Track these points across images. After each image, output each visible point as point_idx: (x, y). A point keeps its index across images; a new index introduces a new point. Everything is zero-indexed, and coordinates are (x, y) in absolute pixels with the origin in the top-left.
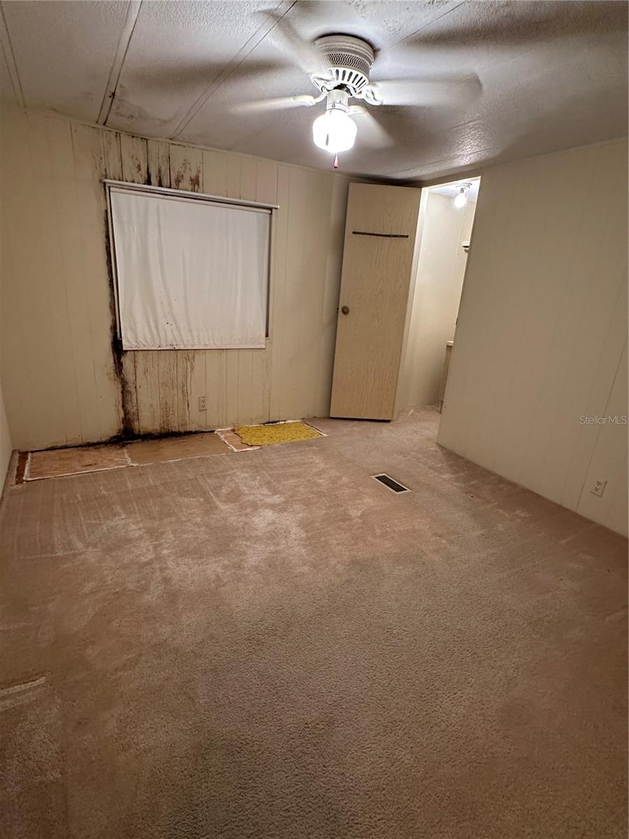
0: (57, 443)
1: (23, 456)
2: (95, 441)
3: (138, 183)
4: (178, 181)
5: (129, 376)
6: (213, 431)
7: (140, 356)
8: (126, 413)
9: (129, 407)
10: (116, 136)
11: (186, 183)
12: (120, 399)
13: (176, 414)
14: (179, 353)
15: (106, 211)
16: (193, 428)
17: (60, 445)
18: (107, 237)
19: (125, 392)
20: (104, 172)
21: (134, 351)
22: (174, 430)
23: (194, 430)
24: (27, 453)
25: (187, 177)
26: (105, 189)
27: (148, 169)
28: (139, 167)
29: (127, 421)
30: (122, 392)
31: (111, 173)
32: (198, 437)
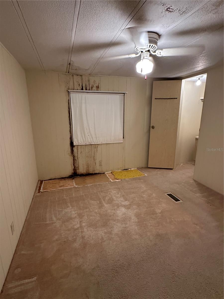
0: (52, 177)
1: (42, 182)
2: (64, 177)
3: (79, 90)
4: (92, 88)
5: (76, 155)
6: (104, 173)
7: (79, 147)
8: (75, 167)
9: (75, 165)
10: (72, 76)
11: (95, 88)
12: (73, 162)
13: (91, 167)
14: (92, 145)
15: (69, 100)
16: (97, 172)
17: (53, 178)
18: (69, 108)
19: (74, 160)
20: (68, 88)
21: (77, 145)
22: (91, 173)
23: (97, 173)
24: (43, 181)
25: (95, 86)
26: (69, 93)
27: (82, 85)
28: (79, 85)
29: (75, 170)
30: (73, 160)
31: (70, 88)
32: (99, 175)
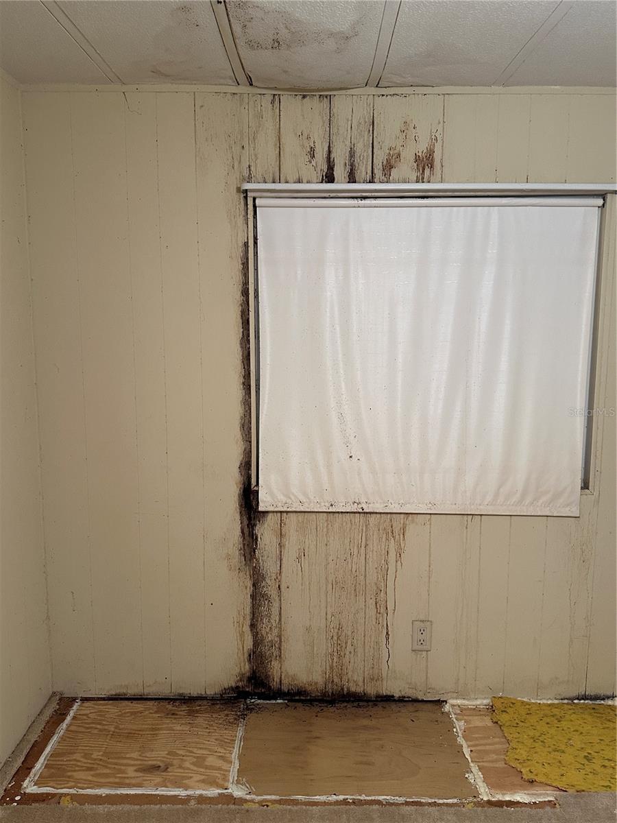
0: (127, 687)
1: (65, 703)
2: (194, 693)
3: (308, 182)
4: (388, 167)
5: (269, 565)
6: (440, 703)
7: (292, 522)
8: (257, 641)
9: (264, 628)
10: (273, 102)
11: (406, 168)
12: (248, 610)
13: (360, 650)
14: (372, 519)
15: (246, 245)
16: (395, 688)
17: (132, 691)
18: (245, 293)
19: (258, 597)
20: (246, 174)
21: (281, 512)
22: (353, 689)
23: (397, 695)
24: (74, 700)
25: (408, 155)
26: (246, 204)
27: (329, 152)
28: (312, 153)
29: (258, 656)
30: (253, 597)
31: (258, 171)
32: (406, 711)
